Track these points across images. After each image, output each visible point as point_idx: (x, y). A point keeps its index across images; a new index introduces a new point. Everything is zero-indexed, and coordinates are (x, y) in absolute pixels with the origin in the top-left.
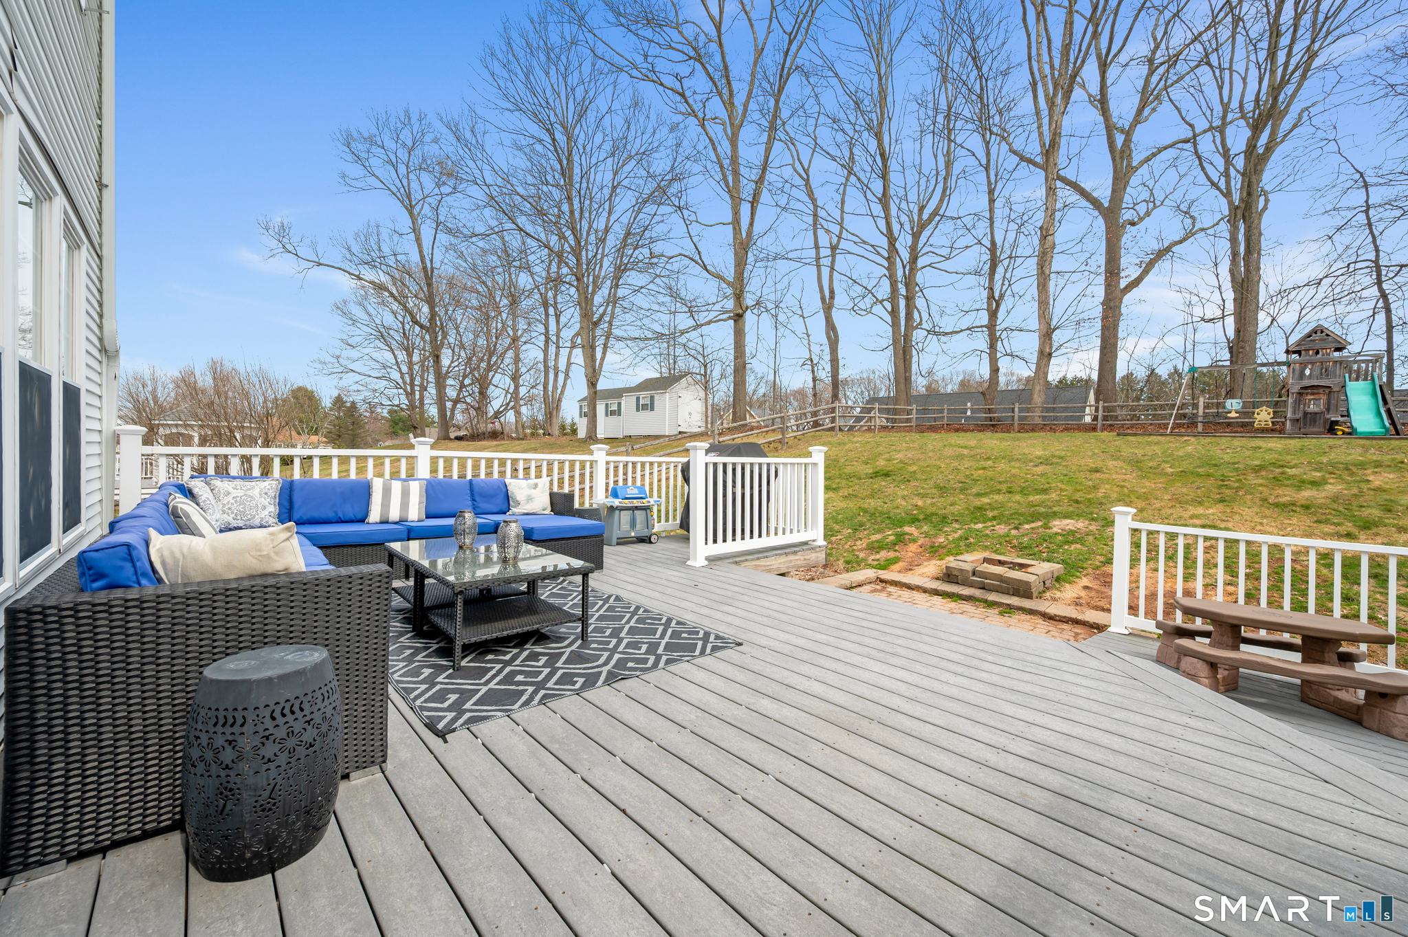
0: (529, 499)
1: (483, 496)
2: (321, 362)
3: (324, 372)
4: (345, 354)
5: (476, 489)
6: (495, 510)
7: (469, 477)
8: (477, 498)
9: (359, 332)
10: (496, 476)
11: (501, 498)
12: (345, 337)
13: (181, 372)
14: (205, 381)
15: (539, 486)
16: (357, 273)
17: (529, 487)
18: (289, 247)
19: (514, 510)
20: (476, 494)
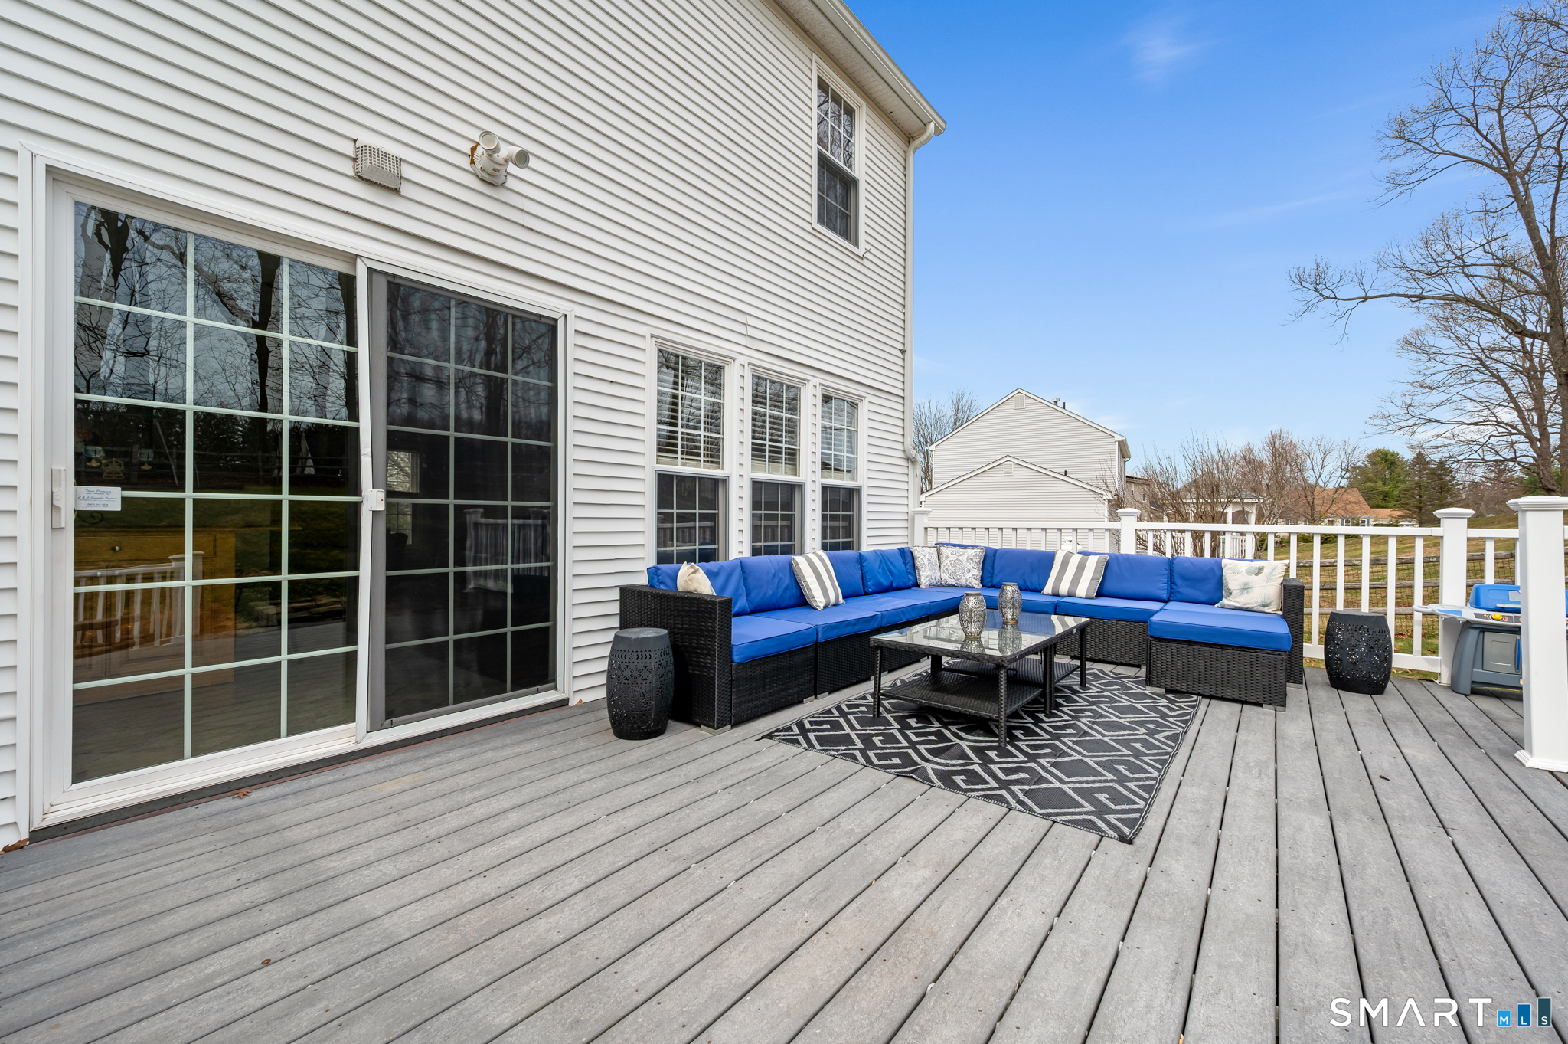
0: (1246, 588)
1: (1184, 578)
2: (1384, 417)
3: (1389, 428)
4: (1418, 400)
5: (1177, 569)
6: (1203, 599)
7: (1169, 555)
8: (1178, 581)
9: (1441, 367)
10: (1207, 554)
11: (1211, 585)
12: (1420, 378)
13: (1241, 451)
14: (1264, 455)
15: (1265, 571)
16: (1419, 292)
17: (1249, 572)
18: (1327, 293)
19: (1225, 601)
20: (1176, 576)
